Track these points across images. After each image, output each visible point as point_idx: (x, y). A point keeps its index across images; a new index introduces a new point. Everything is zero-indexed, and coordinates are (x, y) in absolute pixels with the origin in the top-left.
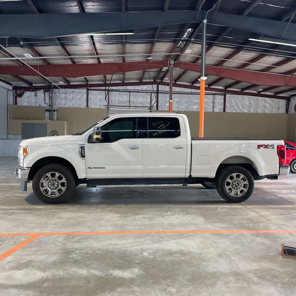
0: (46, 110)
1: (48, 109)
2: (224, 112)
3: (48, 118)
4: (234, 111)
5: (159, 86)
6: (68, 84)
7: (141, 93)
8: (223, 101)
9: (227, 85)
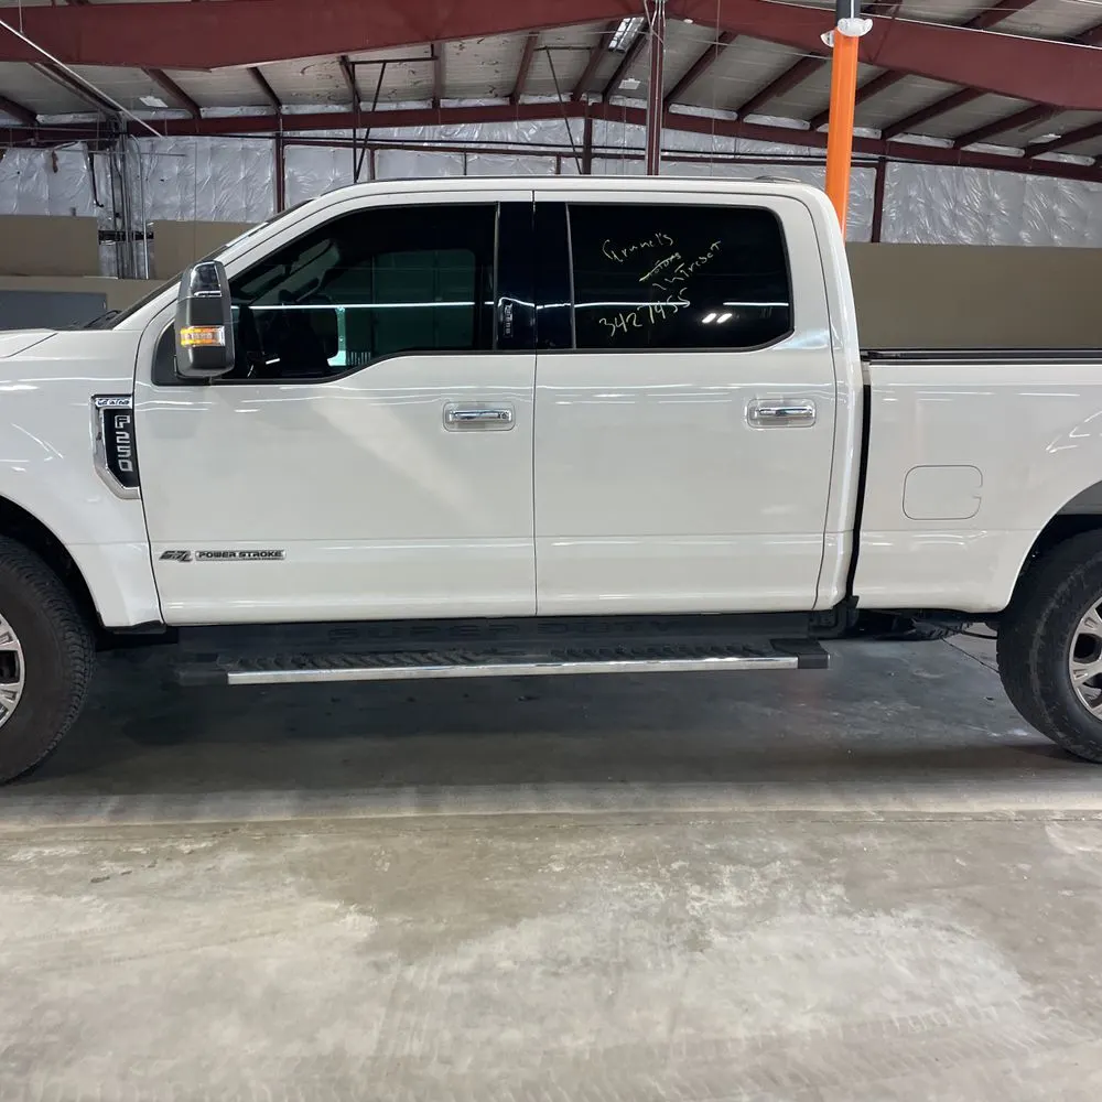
0: (104, 236)
1: (112, 228)
2: (872, 241)
3: (114, 271)
4: (917, 240)
5: (594, 126)
6: (191, 116)
7: (513, 158)
8: (871, 194)
9: (894, 115)
